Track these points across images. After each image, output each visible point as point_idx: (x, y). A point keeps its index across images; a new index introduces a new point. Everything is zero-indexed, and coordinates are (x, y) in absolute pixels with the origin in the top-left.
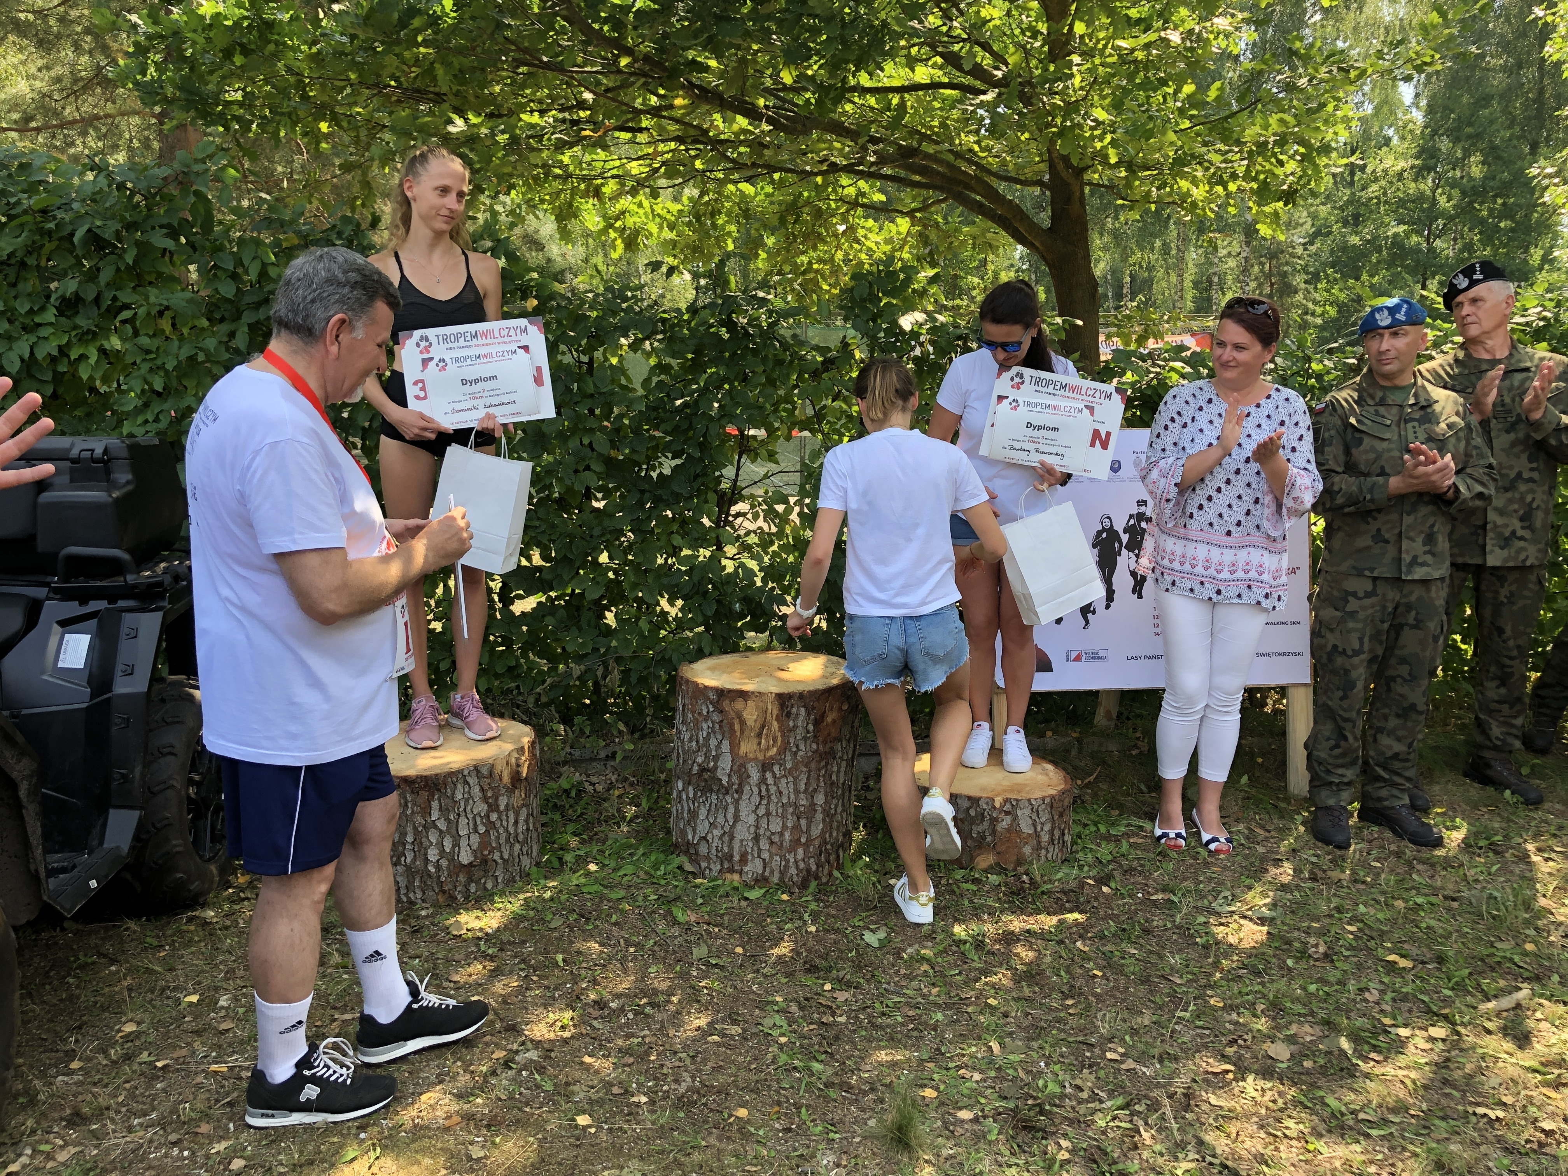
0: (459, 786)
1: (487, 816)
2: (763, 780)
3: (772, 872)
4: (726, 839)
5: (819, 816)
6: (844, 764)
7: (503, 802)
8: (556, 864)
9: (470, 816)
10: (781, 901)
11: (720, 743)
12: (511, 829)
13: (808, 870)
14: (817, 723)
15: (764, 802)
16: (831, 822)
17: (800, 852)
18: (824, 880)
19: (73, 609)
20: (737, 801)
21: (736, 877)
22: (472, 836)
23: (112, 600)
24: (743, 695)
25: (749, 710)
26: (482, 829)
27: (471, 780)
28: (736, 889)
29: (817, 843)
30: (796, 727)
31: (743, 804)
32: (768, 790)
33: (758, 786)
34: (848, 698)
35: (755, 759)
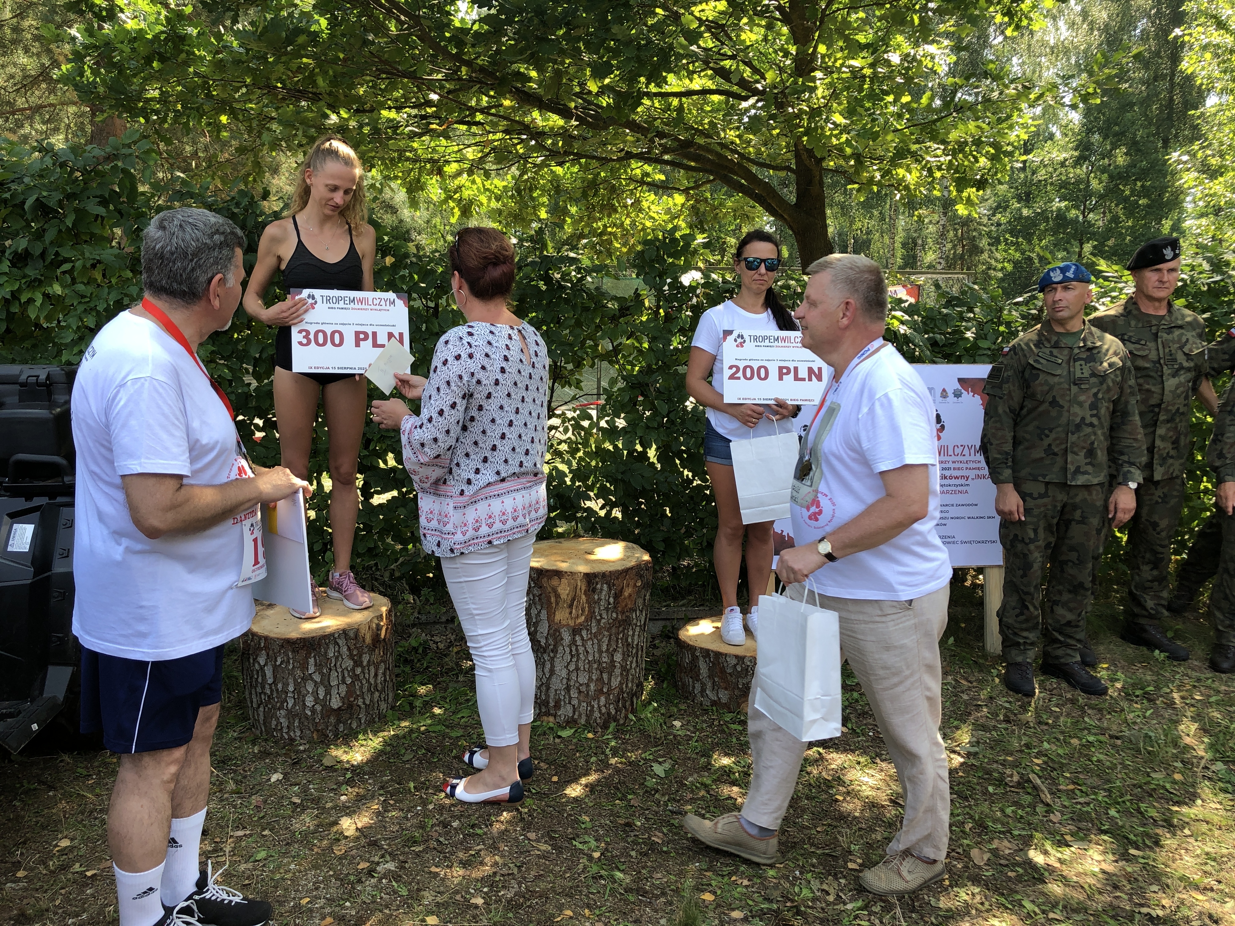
0: (331, 646)
1: (353, 670)
2: (574, 642)
3: (580, 715)
4: (544, 688)
5: (618, 671)
6: (638, 629)
7: (365, 659)
8: (407, 708)
9: (339, 670)
10: (587, 739)
11: (540, 612)
12: (372, 681)
13: (609, 714)
14: (616, 597)
15: (574, 659)
16: (627, 675)
17: (603, 699)
18: (621, 722)
19: (20, 503)
20: (552, 660)
21: (551, 719)
22: (341, 686)
23: (52, 497)
24: (558, 574)
25: (562, 586)
26: (348, 681)
27: (340, 642)
28: (551, 729)
29: (616, 692)
30: (601, 600)
31: (557, 661)
32: (577, 650)
33: (570, 646)
34: (641, 577)
35: (568, 625)
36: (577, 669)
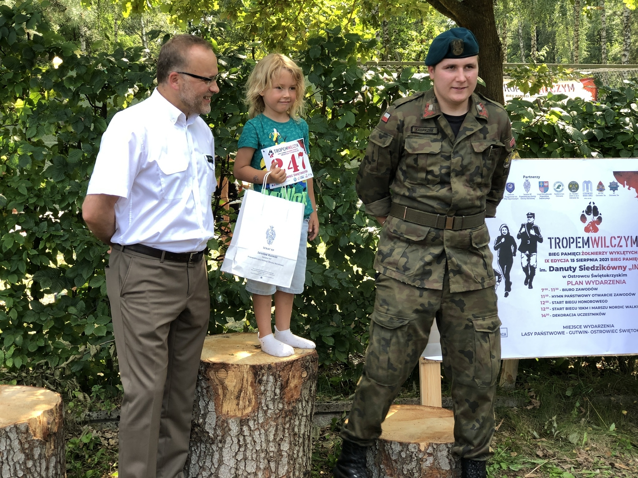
0: (3, 440)
1: (25, 463)
2: (241, 432)
5: (285, 460)
6: (304, 419)
7: (37, 452)
9: (11, 463)
11: (207, 405)
12: (44, 474)
14: (282, 388)
15: (242, 449)
16: (294, 464)
20: (221, 449)
24: (224, 366)
25: (229, 378)
26: (20, 474)
27: (11, 436)
30: (266, 391)
31: (225, 451)
32: (245, 440)
33: (237, 437)
34: (307, 368)
35: (235, 416)
36: (245, 459)
